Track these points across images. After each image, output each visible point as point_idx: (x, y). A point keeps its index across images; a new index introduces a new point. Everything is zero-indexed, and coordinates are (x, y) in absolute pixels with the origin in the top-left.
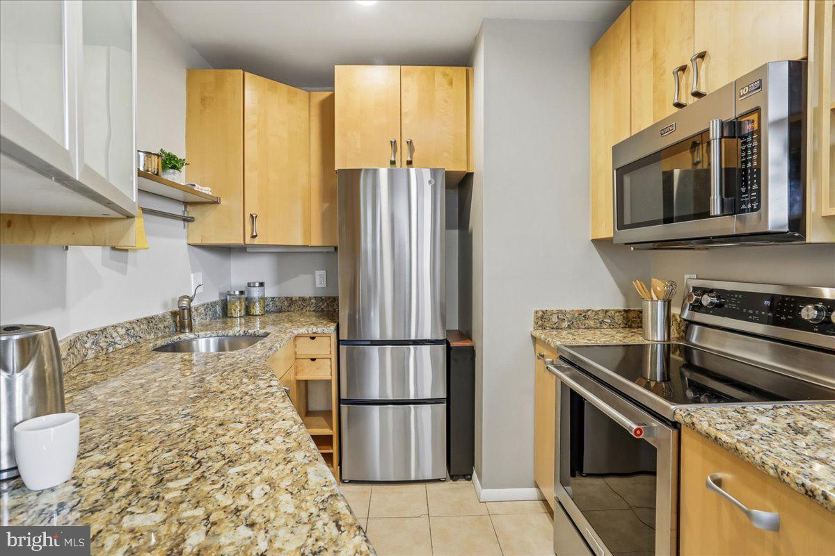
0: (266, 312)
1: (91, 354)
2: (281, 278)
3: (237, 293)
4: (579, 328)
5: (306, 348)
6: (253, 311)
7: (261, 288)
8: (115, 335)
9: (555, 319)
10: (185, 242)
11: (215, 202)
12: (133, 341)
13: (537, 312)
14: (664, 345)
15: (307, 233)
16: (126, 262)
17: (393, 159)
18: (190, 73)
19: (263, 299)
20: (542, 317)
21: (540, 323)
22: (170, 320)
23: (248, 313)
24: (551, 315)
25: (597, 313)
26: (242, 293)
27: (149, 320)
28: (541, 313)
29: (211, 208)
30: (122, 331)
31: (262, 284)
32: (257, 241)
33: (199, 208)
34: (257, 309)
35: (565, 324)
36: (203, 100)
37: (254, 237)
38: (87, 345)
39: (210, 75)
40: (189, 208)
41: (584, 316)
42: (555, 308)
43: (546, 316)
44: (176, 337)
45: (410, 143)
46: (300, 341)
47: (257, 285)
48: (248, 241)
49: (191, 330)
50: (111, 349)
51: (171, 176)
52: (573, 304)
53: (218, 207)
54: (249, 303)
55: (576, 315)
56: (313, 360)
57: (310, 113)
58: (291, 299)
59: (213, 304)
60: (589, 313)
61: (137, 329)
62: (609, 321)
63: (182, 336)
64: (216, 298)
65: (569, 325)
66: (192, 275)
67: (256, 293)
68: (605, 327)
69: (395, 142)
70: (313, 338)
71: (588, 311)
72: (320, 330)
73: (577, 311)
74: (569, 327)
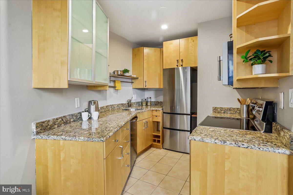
0: (151, 105)
1: (110, 109)
2: (156, 97)
3: (144, 100)
4: (228, 113)
5: (155, 113)
6: (148, 104)
7: (150, 99)
8: (115, 106)
9: (219, 110)
10: (132, 88)
11: (137, 78)
12: (119, 108)
13: (213, 107)
14: (246, 119)
15: (160, 85)
16: (118, 92)
17: (177, 65)
18: (133, 49)
19: (151, 102)
20: (215, 109)
21: (214, 111)
22: (127, 105)
23: (147, 105)
24: (218, 109)
25: (234, 109)
26: (145, 100)
27: (122, 104)
28: (214, 108)
29: (137, 79)
30: (116, 106)
31: (150, 98)
32: (146, 87)
33: (134, 80)
34: (149, 104)
35: (223, 112)
36: (135, 55)
37: (146, 86)
38: (110, 107)
39: (137, 49)
40: (133, 80)
41: (229, 110)
42: (219, 107)
43: (216, 109)
44: (127, 108)
45: (182, 60)
46: (154, 111)
47: (149, 98)
48: (144, 87)
49: (131, 107)
50: (114, 109)
51: (127, 74)
52: (226, 106)
53: (138, 79)
54: (147, 102)
55: (227, 109)
56: (156, 116)
57: (160, 54)
58: (158, 102)
59: (139, 102)
60: (231, 109)
61: (120, 106)
62: (239, 112)
63: (129, 108)
64: (140, 101)
65: (224, 112)
66: (133, 95)
67: (149, 100)
68: (237, 113)
69: (178, 60)
70: (156, 111)
71: (231, 108)
72: (158, 109)
73: (227, 108)
74: (224, 113)
